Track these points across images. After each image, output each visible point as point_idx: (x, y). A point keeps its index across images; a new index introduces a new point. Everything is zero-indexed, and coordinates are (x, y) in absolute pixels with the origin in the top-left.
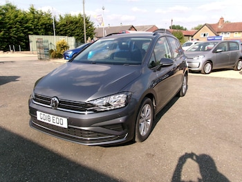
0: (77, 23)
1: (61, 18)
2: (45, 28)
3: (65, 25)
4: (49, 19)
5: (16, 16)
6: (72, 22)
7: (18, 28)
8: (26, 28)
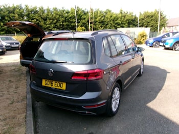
0: (152, 17)
1: (141, 14)
2: (128, 23)
3: (143, 19)
4: (132, 16)
5: (111, 17)
6: (148, 17)
7: (112, 24)
8: (116, 24)
